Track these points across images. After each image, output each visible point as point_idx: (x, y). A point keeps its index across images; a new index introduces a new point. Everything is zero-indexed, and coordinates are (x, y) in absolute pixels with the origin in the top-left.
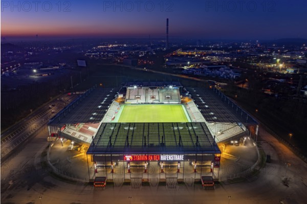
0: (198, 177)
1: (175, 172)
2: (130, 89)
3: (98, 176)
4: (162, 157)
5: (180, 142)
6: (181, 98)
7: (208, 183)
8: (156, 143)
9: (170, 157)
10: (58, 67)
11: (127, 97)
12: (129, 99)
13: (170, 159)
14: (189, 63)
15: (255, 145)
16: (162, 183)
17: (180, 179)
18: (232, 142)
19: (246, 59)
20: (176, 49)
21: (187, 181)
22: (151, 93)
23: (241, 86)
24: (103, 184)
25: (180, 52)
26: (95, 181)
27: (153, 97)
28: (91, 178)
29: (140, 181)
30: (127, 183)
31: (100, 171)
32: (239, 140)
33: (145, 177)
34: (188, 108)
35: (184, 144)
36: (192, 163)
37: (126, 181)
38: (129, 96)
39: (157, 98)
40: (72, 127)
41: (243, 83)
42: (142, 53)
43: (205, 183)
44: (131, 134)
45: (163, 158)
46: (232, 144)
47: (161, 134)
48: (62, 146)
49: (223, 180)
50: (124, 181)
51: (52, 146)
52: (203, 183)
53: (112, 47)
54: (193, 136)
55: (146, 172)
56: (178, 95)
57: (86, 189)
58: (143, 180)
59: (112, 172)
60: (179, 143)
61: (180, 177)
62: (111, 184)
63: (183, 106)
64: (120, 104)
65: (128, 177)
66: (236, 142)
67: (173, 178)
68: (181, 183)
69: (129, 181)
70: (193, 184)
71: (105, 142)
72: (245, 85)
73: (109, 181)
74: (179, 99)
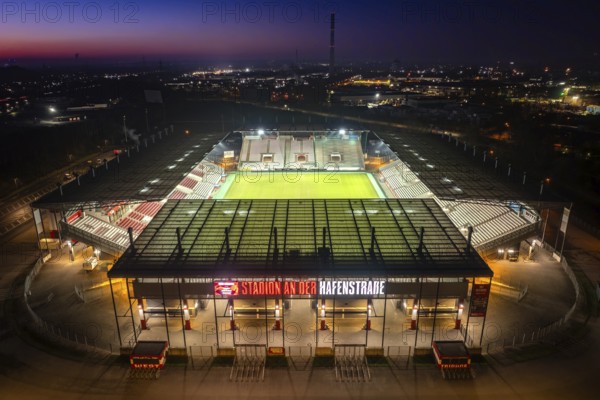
0: (424, 342)
1: (358, 328)
2: (250, 141)
3: (148, 339)
4: (322, 285)
5: (372, 244)
6: (365, 160)
7: (455, 362)
8: (307, 248)
9: (346, 287)
10: (105, 106)
11: (243, 157)
12: (247, 161)
13: (346, 291)
14: (377, 95)
15: (558, 259)
16: (324, 361)
17: (375, 350)
18: (500, 251)
19: (497, 91)
20: (350, 75)
21: (393, 353)
22: (297, 147)
23: (496, 137)
24: (157, 362)
25: (358, 81)
26: (134, 354)
27: (301, 158)
28: (125, 344)
29: (262, 353)
30: (224, 360)
31: (155, 325)
32: (517, 246)
33: (276, 341)
34: (382, 178)
35: (386, 250)
36: (405, 305)
37: (223, 354)
38: (248, 155)
39: (311, 159)
40: (98, 215)
41: (501, 131)
42: (280, 82)
43: (444, 362)
44: (239, 224)
45: (326, 287)
46: (501, 257)
47: (321, 224)
48: (71, 261)
49: (491, 352)
50: (215, 354)
51: (46, 259)
52: (439, 362)
53: (222, 75)
54: (407, 231)
55: (277, 327)
56: (358, 152)
57: (109, 375)
58: (269, 351)
59: (187, 327)
60: (371, 250)
61: (374, 342)
62: (179, 360)
63: (370, 175)
64: (226, 171)
65: (227, 341)
66: (511, 251)
67: (355, 345)
68: (375, 358)
69: (229, 354)
70: (411, 363)
71: (165, 245)
72: (505, 136)
73: (176, 353)
74: (360, 162)
